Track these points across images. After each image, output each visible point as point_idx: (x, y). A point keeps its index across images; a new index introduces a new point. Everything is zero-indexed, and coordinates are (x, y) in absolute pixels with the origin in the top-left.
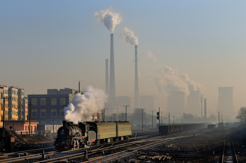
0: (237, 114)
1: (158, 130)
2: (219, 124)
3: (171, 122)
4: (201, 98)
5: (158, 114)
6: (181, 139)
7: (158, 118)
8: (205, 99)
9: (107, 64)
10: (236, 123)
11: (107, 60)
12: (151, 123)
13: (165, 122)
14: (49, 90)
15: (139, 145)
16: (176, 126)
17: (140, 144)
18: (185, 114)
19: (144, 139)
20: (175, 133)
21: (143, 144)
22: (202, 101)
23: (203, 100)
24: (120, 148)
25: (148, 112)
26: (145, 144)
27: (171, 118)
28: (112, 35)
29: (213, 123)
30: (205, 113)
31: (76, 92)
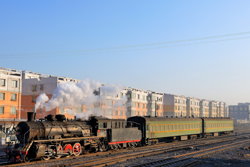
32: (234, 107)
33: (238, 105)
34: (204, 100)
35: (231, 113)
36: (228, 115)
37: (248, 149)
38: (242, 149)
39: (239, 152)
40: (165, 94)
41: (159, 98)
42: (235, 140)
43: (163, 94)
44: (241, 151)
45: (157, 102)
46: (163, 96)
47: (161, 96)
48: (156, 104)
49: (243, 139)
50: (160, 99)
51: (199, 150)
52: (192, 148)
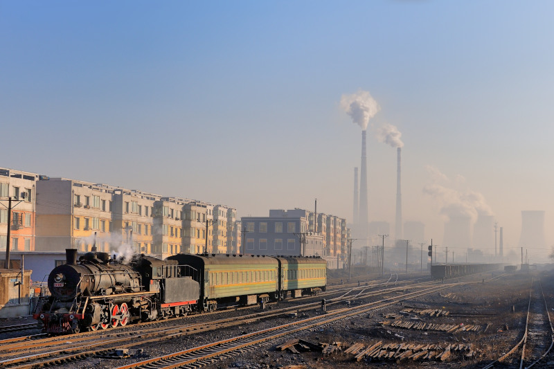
0: (550, 252)
1: (429, 272)
2: (522, 265)
3: (450, 261)
4: (495, 227)
5: (430, 248)
6: (464, 286)
7: (430, 254)
8: (501, 229)
9: (356, 175)
10: (548, 265)
11: (356, 169)
12: (419, 262)
13: (441, 260)
14: (271, 211)
15: (402, 293)
16: (456, 267)
17: (402, 291)
18: (470, 250)
19: (408, 284)
20: (455, 277)
21: (407, 291)
22: (496, 231)
23: (499, 229)
24: (373, 296)
25: (415, 244)
26: (410, 292)
27: (450, 255)
28: (364, 133)
29: (514, 264)
30: (501, 248)
31: (311, 215)
32: (257, 221)
33: (268, 215)
34: (167, 199)
35: (248, 240)
36: (239, 245)
37: (294, 350)
38: (275, 349)
39: (268, 359)
40: (40, 177)
41: (21, 191)
42: (257, 322)
43: (37, 179)
44: (272, 357)
45: (13, 204)
46: (34, 183)
47: (29, 184)
48: (10, 208)
49: (280, 320)
50: (23, 195)
51: (145, 356)
52: (126, 351)
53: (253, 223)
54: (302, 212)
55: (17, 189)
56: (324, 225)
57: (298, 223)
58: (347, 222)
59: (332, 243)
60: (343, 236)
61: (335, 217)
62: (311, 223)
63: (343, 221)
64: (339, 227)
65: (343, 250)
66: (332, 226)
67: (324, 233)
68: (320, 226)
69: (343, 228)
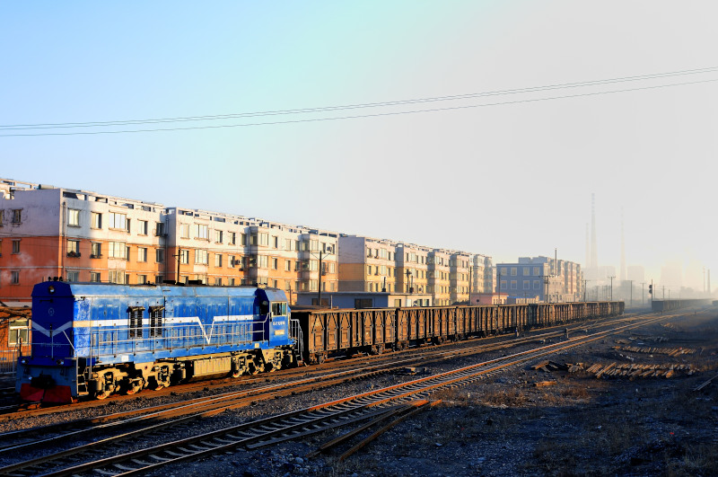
1: (650, 306)
3: (666, 297)
5: (651, 287)
7: (651, 292)
12: (641, 298)
13: (658, 296)
14: (520, 259)
18: (682, 288)
19: (633, 316)
20: (672, 310)
25: (637, 284)
27: (666, 292)
30: (709, 286)
31: (552, 261)
32: (509, 266)
33: (517, 262)
34: (438, 250)
35: (502, 282)
36: (494, 286)
37: (546, 369)
38: (529, 368)
39: (525, 376)
40: (341, 235)
41: (327, 246)
42: (513, 347)
43: (338, 236)
44: (528, 375)
45: (323, 256)
46: (337, 239)
47: (333, 240)
48: (320, 260)
49: (532, 345)
50: (329, 249)
51: (428, 373)
52: (413, 369)
53: (506, 269)
54: (545, 259)
55: (324, 244)
56: (563, 269)
57: (542, 267)
58: (581, 266)
59: (569, 283)
60: (578, 278)
61: (572, 263)
62: (552, 268)
63: (578, 265)
64: (575, 271)
65: (578, 289)
66: (569, 270)
67: (563, 276)
68: (559, 270)
69: (578, 272)
